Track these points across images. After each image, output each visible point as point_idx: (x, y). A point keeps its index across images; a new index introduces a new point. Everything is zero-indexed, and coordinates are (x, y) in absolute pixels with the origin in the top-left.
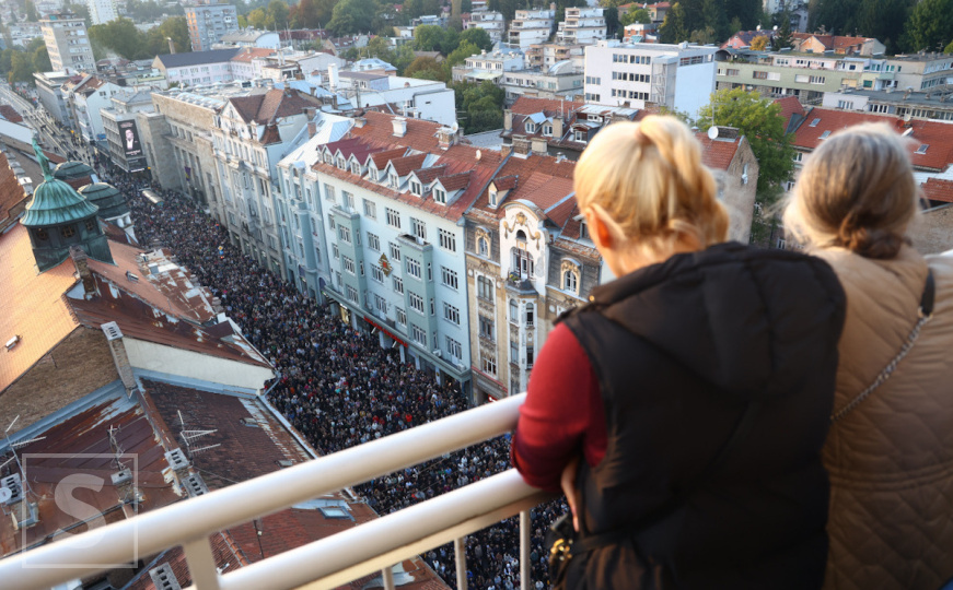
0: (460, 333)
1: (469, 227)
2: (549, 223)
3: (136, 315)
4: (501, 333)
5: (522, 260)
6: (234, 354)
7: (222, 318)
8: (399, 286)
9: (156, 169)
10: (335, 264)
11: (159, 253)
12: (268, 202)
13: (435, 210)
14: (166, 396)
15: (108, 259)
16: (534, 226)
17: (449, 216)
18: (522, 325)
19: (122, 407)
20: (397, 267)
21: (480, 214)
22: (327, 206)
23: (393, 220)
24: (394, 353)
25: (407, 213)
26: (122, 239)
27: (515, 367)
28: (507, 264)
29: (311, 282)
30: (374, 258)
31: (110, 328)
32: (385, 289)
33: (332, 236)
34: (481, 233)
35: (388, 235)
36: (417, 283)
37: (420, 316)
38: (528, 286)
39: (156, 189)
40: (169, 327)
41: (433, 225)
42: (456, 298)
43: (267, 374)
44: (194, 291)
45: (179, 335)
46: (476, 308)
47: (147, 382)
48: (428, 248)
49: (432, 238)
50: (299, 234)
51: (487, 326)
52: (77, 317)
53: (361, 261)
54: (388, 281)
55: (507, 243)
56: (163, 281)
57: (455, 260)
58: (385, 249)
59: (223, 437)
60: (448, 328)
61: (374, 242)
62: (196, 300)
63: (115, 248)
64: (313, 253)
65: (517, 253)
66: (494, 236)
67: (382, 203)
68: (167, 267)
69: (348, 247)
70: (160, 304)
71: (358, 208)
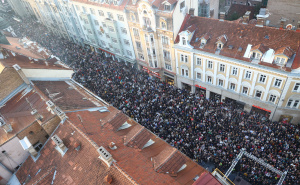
0: (130, 48)
1: (127, 12)
2: (154, 7)
3: (23, 60)
4: (144, 46)
5: (147, 21)
6: (60, 67)
7: (52, 56)
8: (108, 36)
9: (16, 9)
10: (86, 32)
11: (25, 39)
12: (58, 15)
13: (115, 8)
14: (40, 85)
15: (8, 43)
16: (149, 8)
17: (120, 9)
18: (150, 42)
19: (28, 91)
20: (106, 30)
21: (130, 7)
22: (78, 13)
23: (101, 14)
24: (111, 58)
25: (106, 11)
26: (11, 36)
27: (149, 56)
28: (142, 23)
29: (79, 40)
30: (98, 28)
31: (16, 66)
32: (103, 38)
33: (82, 23)
34: (132, 13)
35: (101, 20)
36: (114, 34)
37: (117, 45)
38: (150, 29)
39: (17, 16)
40: (35, 62)
41: (115, 13)
42: (127, 37)
43: (72, 72)
44: (40, 49)
45: (40, 64)
46: (134, 39)
47: (34, 82)
48: (115, 22)
49: (116, 18)
50: (71, 24)
51: (139, 45)
52: (4, 65)
53: (94, 30)
54: (104, 35)
55: (141, 16)
56: (29, 48)
57: (124, 24)
58: (101, 24)
59: (63, 94)
60: (126, 47)
61: (97, 23)
62: (42, 52)
63: (9, 39)
64: (77, 30)
65: (145, 19)
66: (136, 14)
67: (96, 9)
68: (29, 43)
69: (89, 26)
70: (31, 56)
71: (89, 12)
